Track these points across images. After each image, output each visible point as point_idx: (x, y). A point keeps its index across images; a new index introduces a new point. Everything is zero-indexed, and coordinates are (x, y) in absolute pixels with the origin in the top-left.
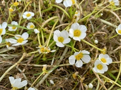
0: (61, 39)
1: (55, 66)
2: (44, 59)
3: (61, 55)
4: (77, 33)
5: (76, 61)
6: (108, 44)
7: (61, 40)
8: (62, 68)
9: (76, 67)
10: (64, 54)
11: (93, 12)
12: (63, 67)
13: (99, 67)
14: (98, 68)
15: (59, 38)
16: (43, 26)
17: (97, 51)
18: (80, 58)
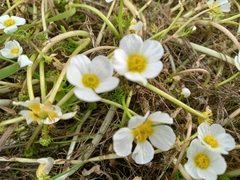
0: (91, 79)
1: (79, 163)
2: (44, 141)
3: (96, 131)
4: (137, 62)
5: (134, 145)
6: (213, 101)
7: (90, 82)
8: (98, 167)
9: (134, 164)
10: (102, 130)
11: (171, 27)
12: (99, 163)
13: (200, 160)
14: (197, 164)
15: (84, 77)
16: (45, 49)
17: (189, 118)
18: (144, 135)
